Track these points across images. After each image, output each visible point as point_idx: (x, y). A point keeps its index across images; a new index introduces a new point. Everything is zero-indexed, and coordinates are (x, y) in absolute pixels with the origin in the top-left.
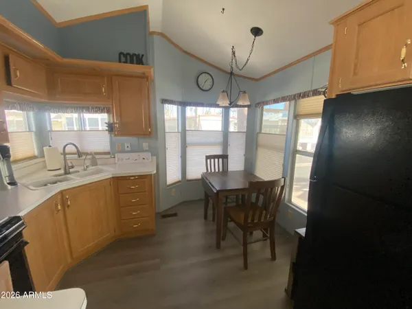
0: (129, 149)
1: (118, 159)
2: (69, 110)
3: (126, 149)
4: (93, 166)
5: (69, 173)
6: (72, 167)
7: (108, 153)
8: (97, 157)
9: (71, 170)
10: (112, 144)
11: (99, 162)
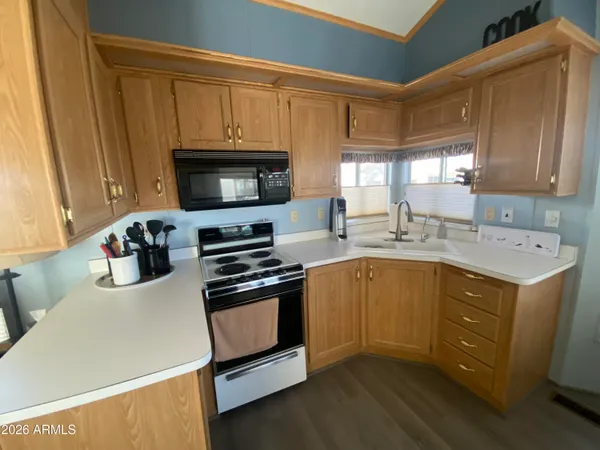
0: (510, 220)
1: (483, 236)
2: (426, 156)
3: (504, 219)
4: (439, 238)
5: (401, 240)
6: (406, 233)
7: (468, 222)
8: (448, 225)
9: (404, 237)
10: (478, 206)
11: (450, 234)
